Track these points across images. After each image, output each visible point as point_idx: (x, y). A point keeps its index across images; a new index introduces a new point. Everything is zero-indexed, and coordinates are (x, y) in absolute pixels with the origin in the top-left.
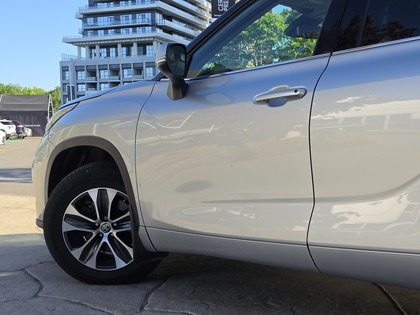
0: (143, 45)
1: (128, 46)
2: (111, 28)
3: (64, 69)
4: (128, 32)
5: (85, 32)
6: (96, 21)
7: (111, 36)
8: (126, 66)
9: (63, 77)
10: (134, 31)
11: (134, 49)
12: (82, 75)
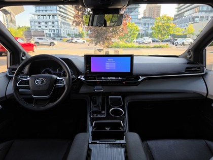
0: (54, 16)
1: (49, 16)
2: (44, 10)
3: (31, 22)
4: (49, 12)
5: (36, 11)
7: (44, 13)
8: (50, 22)
9: (31, 24)
11: (51, 17)
12: (37, 24)
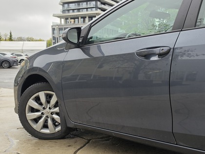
6: (69, 6)
10: (87, 11)
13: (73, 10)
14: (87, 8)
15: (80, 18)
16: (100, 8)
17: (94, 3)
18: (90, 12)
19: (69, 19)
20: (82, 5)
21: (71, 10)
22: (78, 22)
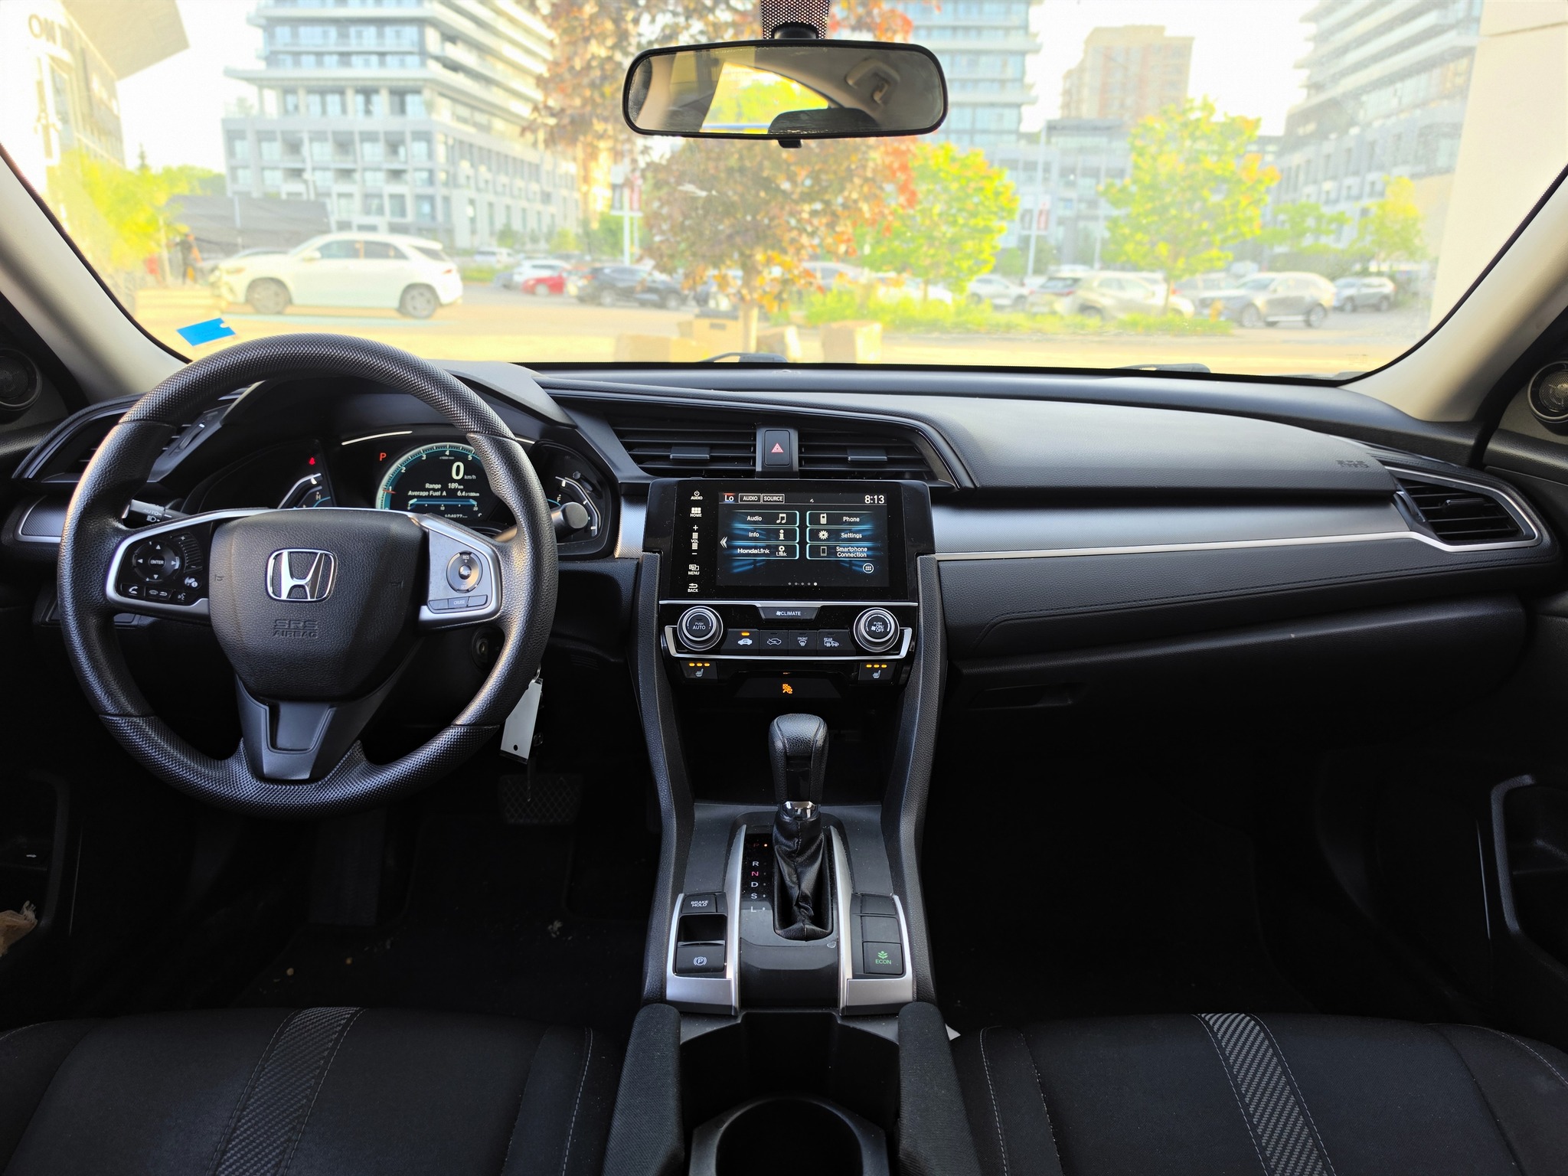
0: (400, 94)
1: (367, 93)
2: (331, 53)
4: (367, 64)
5: (272, 58)
6: (295, 35)
10: (382, 64)
12: (273, 151)
13: (319, 55)
14: (382, 55)
15: (350, 94)
16: (437, 59)
17: (410, 32)
18: (394, 71)
19: (301, 93)
20: (359, 35)
21: (308, 53)
22: (344, 110)
